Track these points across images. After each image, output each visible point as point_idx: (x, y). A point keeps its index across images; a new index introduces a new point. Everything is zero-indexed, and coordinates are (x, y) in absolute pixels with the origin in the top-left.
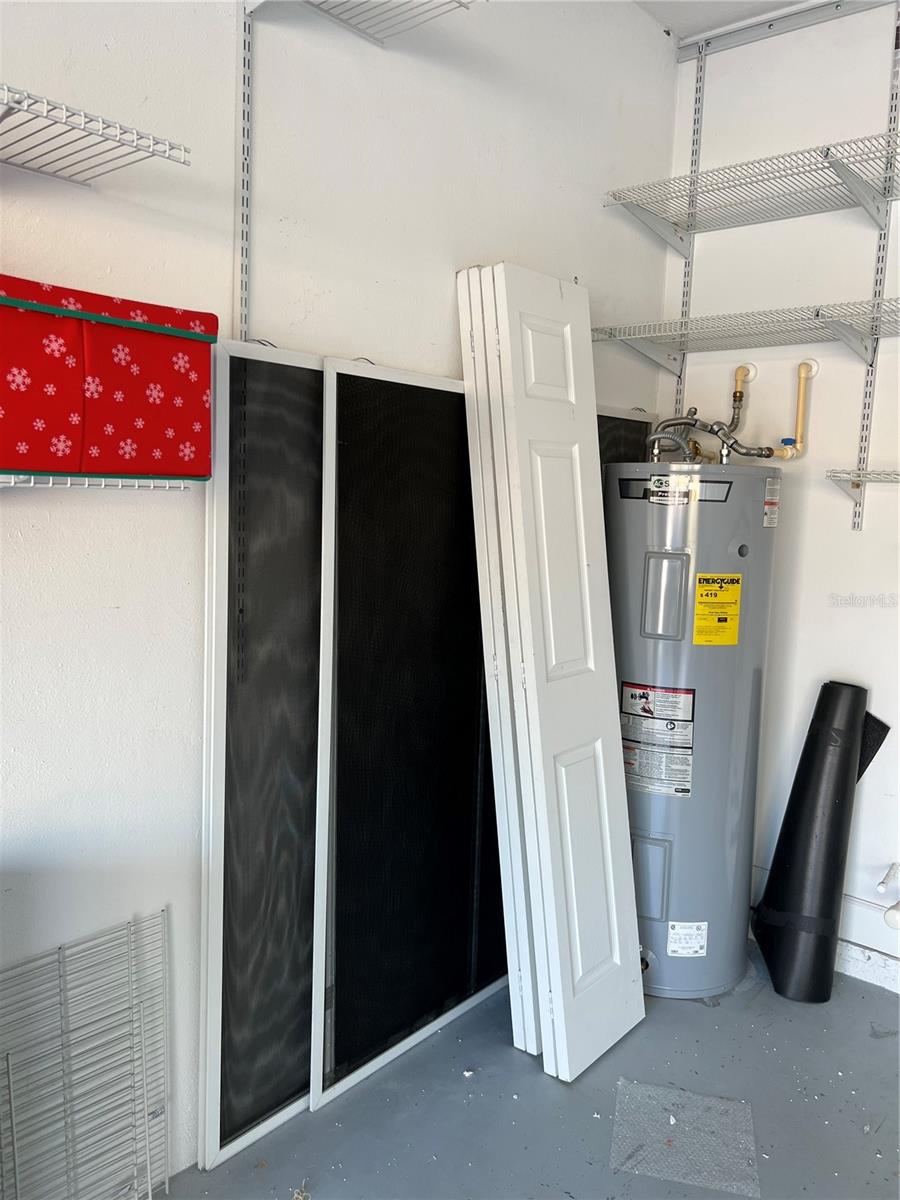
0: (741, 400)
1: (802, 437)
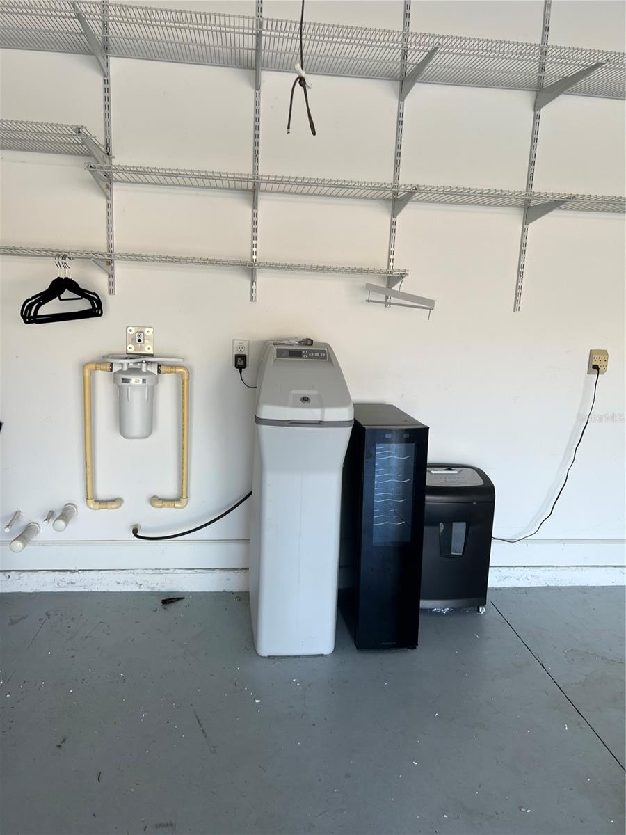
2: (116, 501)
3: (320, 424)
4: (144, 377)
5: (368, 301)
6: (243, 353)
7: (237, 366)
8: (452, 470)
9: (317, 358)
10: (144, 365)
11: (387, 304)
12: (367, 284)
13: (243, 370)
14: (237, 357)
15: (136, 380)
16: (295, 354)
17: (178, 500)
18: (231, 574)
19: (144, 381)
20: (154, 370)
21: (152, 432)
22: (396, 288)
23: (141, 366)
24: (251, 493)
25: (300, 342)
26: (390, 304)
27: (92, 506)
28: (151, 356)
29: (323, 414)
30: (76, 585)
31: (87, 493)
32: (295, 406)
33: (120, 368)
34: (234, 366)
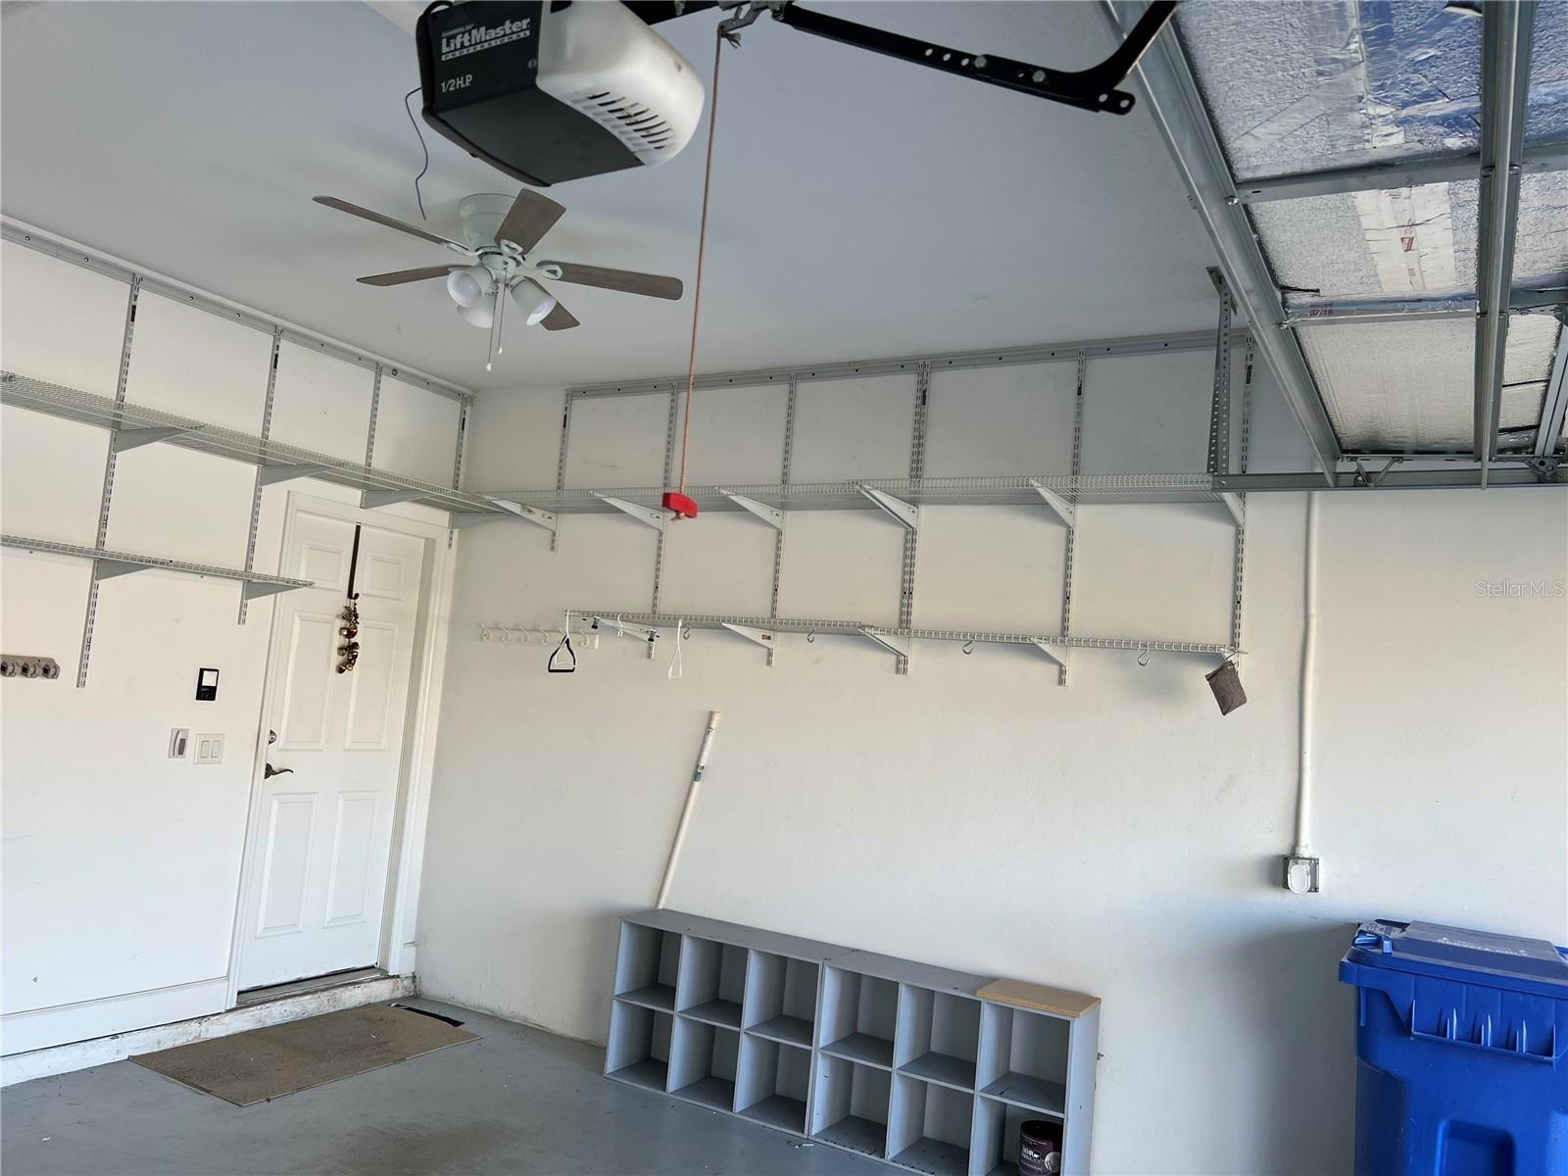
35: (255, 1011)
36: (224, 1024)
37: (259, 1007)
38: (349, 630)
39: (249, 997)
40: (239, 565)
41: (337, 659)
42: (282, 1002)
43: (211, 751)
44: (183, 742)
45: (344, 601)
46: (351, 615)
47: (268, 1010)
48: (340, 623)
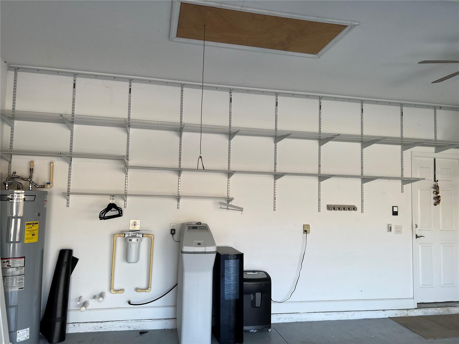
0: (32, 171)
1: (52, 182)
2: (122, 290)
3: (205, 253)
4: (137, 239)
5: (221, 208)
6: (174, 228)
7: (171, 233)
8: (255, 272)
9: (203, 229)
10: (137, 234)
11: (227, 209)
12: (220, 202)
13: (174, 235)
14: (172, 230)
15: (134, 240)
16: (195, 228)
17: (147, 289)
18: (168, 320)
19: (137, 240)
20: (141, 236)
21: (138, 260)
22: (230, 203)
23: (136, 234)
24: (177, 284)
25: (196, 223)
26: (229, 209)
27: (113, 292)
28: (139, 230)
29: (205, 249)
30: (102, 328)
31: (111, 286)
32: (195, 246)
33: (128, 236)
34: (170, 234)
35: (423, 310)
36: (414, 312)
37: (424, 309)
38: (436, 192)
39: (421, 305)
40: (399, 175)
41: (433, 201)
42: (431, 309)
43: (399, 230)
44: (391, 228)
45: (434, 183)
46: (436, 187)
47: (427, 310)
48: (433, 190)
